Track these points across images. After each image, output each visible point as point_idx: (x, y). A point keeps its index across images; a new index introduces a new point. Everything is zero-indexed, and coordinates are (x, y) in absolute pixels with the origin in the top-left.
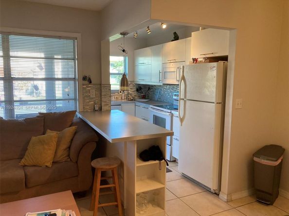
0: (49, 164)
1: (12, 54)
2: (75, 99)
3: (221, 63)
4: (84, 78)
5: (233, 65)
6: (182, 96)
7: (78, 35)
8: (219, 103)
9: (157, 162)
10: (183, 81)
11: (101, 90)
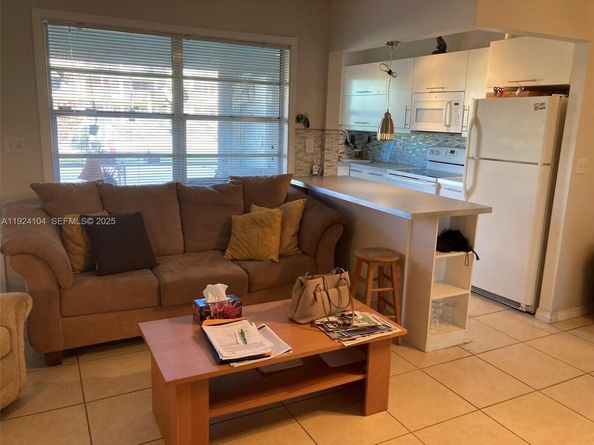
0: (275, 257)
1: (186, 72)
2: (280, 155)
3: (556, 97)
4: (299, 119)
5: (579, 103)
6: (472, 153)
7: (293, 41)
8: (549, 164)
9: (463, 253)
10: (474, 127)
11: (323, 140)
